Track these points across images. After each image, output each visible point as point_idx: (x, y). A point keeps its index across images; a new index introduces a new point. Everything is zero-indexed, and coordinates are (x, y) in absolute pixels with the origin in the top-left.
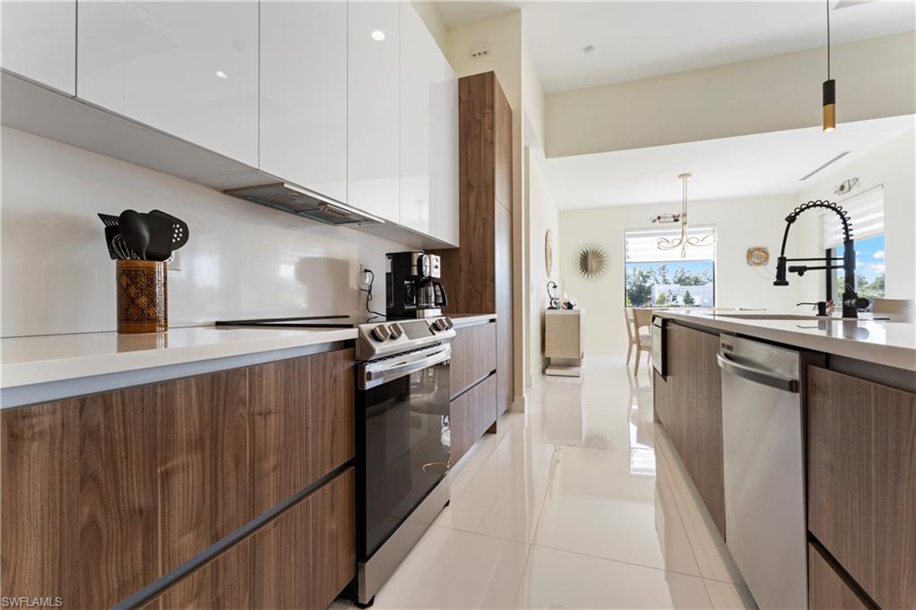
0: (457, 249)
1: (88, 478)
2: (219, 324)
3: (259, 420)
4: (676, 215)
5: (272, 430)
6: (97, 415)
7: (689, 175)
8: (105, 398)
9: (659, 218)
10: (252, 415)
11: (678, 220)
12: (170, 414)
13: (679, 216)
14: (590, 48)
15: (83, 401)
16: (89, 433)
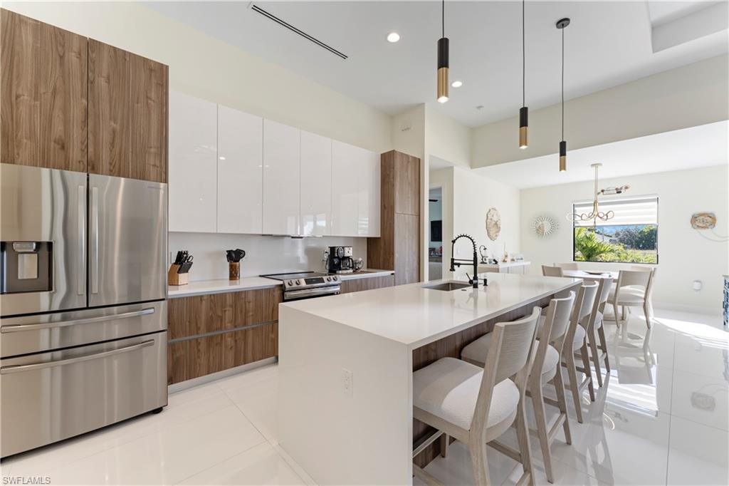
0: (379, 238)
1: (211, 308)
2: (260, 276)
3: (247, 303)
4: (619, 187)
5: (251, 306)
6: (213, 297)
7: (600, 164)
8: (214, 295)
9: (603, 191)
10: (245, 302)
11: (620, 192)
12: (226, 299)
13: (621, 188)
14: (479, 107)
15: (210, 295)
16: (211, 300)
